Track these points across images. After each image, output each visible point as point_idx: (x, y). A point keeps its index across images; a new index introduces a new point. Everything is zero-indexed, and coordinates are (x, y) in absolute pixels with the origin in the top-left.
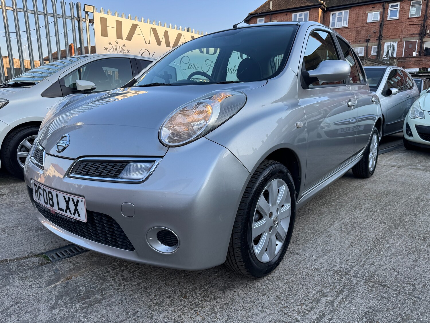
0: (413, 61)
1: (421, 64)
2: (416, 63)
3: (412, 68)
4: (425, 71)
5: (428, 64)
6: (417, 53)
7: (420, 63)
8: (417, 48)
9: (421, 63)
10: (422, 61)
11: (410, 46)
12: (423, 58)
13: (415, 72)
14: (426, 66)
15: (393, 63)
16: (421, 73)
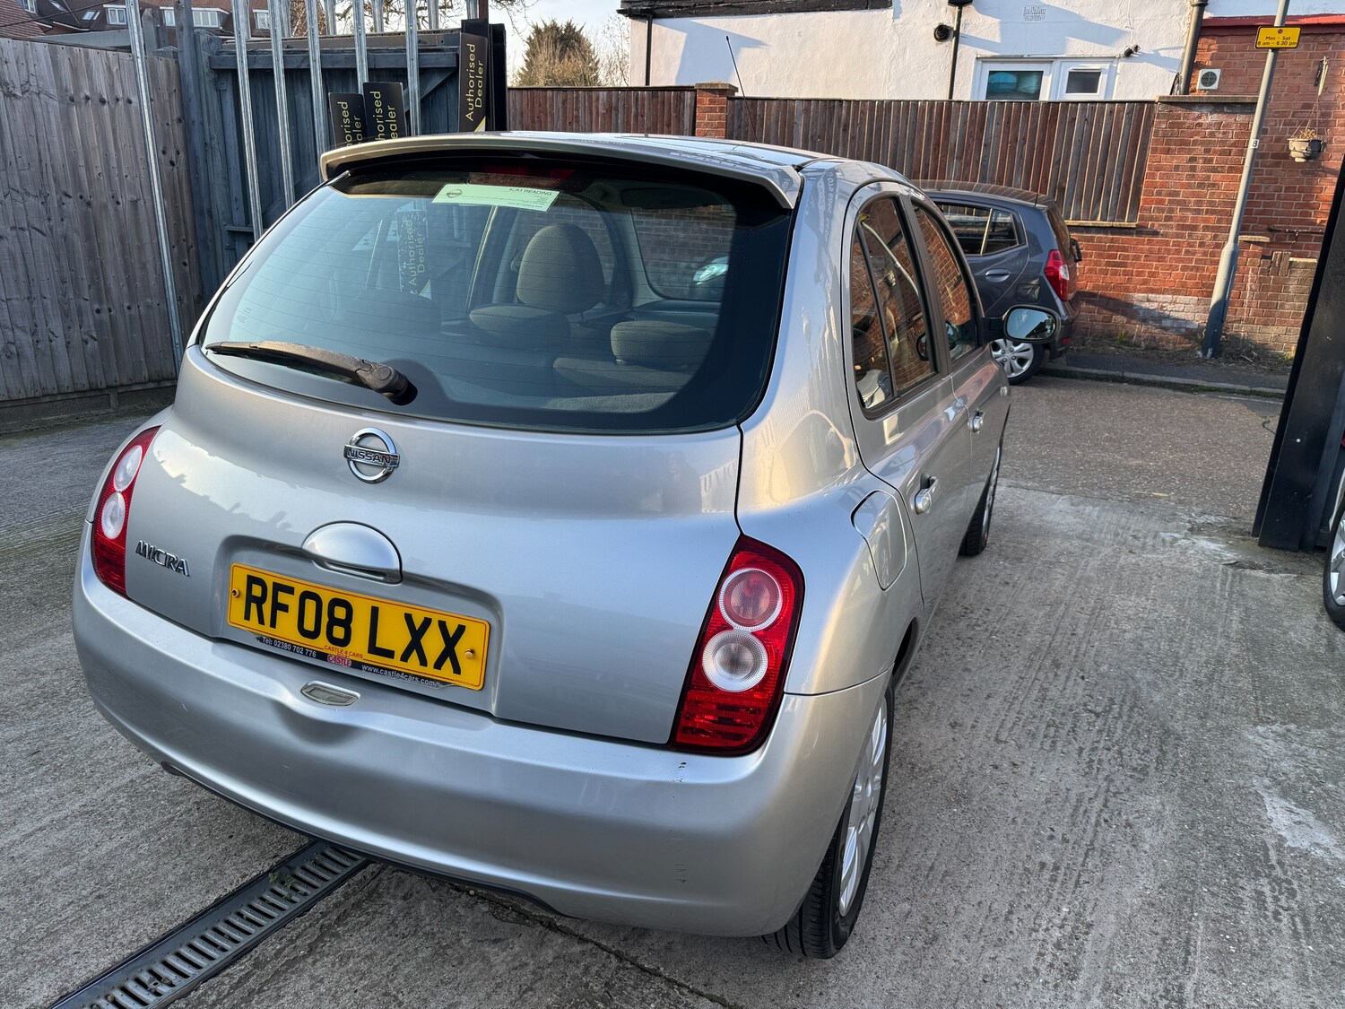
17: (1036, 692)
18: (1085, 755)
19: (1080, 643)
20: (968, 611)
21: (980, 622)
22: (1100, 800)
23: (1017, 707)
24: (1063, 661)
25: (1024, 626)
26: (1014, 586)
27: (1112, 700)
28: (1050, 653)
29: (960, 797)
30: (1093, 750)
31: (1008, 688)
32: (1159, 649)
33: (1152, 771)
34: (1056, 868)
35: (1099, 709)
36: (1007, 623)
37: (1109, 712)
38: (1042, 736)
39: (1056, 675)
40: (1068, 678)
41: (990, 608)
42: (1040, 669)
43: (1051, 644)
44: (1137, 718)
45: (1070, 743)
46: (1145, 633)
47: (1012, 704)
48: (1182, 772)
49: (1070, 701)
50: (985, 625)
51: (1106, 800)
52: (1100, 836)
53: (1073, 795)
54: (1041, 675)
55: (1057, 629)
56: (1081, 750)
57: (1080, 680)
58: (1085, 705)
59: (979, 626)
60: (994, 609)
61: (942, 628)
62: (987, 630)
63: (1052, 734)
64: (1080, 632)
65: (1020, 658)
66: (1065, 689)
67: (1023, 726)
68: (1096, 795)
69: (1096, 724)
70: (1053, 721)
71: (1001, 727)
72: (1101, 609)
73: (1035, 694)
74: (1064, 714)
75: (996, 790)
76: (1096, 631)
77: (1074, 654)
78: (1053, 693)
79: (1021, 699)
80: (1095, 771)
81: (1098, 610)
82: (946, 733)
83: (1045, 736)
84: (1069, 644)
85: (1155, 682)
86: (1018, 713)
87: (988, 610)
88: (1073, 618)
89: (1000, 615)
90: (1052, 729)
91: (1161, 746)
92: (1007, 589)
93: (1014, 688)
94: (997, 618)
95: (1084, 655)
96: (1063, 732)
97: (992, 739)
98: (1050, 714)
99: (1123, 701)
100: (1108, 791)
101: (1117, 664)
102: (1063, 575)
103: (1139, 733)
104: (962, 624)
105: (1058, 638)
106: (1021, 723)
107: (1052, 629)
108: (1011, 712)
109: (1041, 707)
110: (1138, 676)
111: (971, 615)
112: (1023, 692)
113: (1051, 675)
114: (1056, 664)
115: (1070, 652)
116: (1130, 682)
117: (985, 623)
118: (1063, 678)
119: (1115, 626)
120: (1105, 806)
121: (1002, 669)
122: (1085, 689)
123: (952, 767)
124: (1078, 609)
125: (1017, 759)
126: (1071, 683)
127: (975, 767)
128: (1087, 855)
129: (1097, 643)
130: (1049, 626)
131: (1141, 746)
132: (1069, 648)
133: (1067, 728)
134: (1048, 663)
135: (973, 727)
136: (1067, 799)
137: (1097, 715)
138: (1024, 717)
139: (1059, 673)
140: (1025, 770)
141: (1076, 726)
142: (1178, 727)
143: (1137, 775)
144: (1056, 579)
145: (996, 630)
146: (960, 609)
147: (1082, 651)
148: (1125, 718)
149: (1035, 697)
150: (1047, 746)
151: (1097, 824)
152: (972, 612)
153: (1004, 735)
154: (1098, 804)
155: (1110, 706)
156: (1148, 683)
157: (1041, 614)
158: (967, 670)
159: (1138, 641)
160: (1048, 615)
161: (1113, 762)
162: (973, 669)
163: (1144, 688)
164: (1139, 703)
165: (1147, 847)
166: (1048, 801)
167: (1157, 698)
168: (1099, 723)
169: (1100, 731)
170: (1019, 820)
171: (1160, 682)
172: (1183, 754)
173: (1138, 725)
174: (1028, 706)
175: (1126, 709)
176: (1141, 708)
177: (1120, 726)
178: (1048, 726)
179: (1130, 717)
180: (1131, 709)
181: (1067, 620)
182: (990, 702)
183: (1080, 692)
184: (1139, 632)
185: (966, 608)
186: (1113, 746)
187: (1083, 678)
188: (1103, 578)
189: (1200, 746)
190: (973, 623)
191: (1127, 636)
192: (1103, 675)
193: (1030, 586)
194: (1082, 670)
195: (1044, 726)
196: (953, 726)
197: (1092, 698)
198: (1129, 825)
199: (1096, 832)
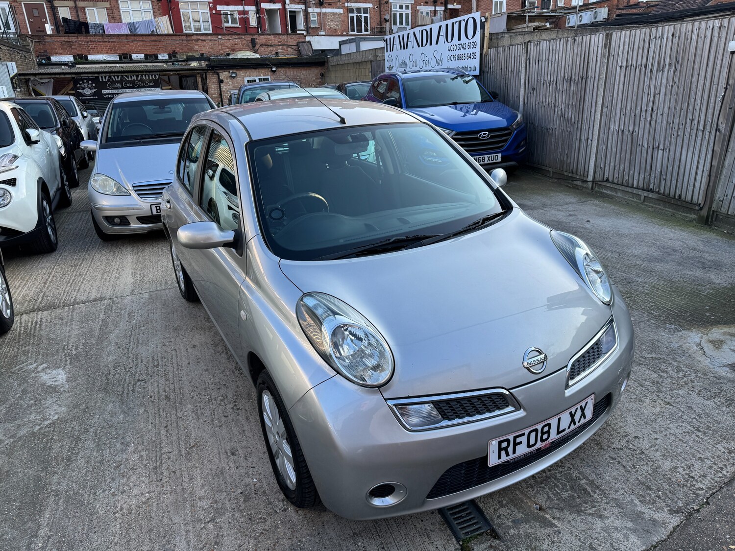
0: (58, 43)
1: (74, 49)
2: (65, 47)
3: (61, 54)
4: (84, 61)
5: (84, 49)
6: (52, 26)
7: (71, 47)
8: (49, 16)
9: (73, 47)
10: (73, 42)
11: (36, 13)
12: (73, 38)
13: (68, 62)
14: (83, 52)
15: (28, 46)
16: (80, 64)
17: (170, 376)
18: (140, 361)
19: (160, 422)
20: (235, 408)
21: (223, 403)
22: (130, 350)
23: (175, 365)
24: (165, 402)
25: (198, 418)
26: (227, 453)
27: (133, 391)
28: (174, 403)
29: (176, 330)
30: (137, 364)
31: (184, 372)
32: (110, 448)
33: (112, 369)
34: (139, 328)
35: (139, 383)
36: (208, 412)
37: (134, 385)
38: (159, 359)
39: (165, 391)
40: (159, 393)
41: (225, 419)
42: (174, 390)
43: (176, 411)
44: (120, 389)
45: (147, 362)
46: (120, 459)
47: (178, 366)
48: (99, 375)
49: (153, 380)
50: (219, 403)
51: (128, 351)
52: (128, 340)
53: (140, 346)
54: (172, 387)
55: (177, 425)
56: (142, 362)
57: (152, 394)
58: (145, 382)
59: (221, 400)
60: (224, 419)
61: (238, 387)
62: (215, 400)
63: (155, 361)
64: (163, 432)
65: (187, 391)
66: (158, 386)
67: (168, 359)
68: (132, 350)
69: (138, 376)
70: (157, 368)
71: (177, 355)
72: (155, 468)
73: (170, 375)
74: (154, 372)
75: (166, 336)
76: (154, 439)
77: (161, 410)
78: (162, 381)
79: (175, 370)
80: (134, 357)
81: (158, 464)
82: (196, 342)
83: (157, 360)
84: (166, 417)
85: (112, 416)
86: (173, 363)
87: (225, 416)
88: (172, 444)
89: (216, 417)
90: (156, 364)
91: (108, 381)
92: (228, 447)
93: (181, 373)
94: (216, 413)
95: (155, 414)
96: (151, 365)
97: (177, 349)
98: (159, 369)
99: (128, 394)
100: (128, 354)
101: (135, 418)
102: (200, 498)
103: (118, 382)
104: (230, 396)
105: (174, 418)
106: (170, 360)
107: (181, 424)
108: (176, 362)
109: (165, 371)
110: (122, 416)
111: (232, 405)
112: (176, 374)
113: (167, 389)
114: (167, 398)
115: (163, 410)
116: (126, 409)
117: (220, 404)
118: (161, 390)
119: (142, 453)
120: (128, 349)
121: (192, 379)
122: (148, 391)
123: (185, 334)
124: (171, 455)
125: (165, 348)
126: (156, 390)
127: (177, 338)
128: (131, 334)
129: (150, 427)
130: (183, 425)
131: (117, 376)
132: (165, 413)
133: (150, 367)
134: (172, 396)
135: (187, 349)
136: (142, 344)
137: (139, 380)
138: (170, 363)
139: (164, 393)
140: (159, 346)
141: (147, 370)
142: (100, 395)
143: (118, 364)
144: (203, 486)
145: (211, 403)
146: (240, 406)
147: (157, 417)
148: (126, 385)
149: (169, 373)
150: (155, 357)
151: (130, 343)
152: (232, 408)
153: (174, 352)
154: (131, 348)
155: (134, 388)
156: (116, 413)
157: (193, 434)
158: (207, 370)
159: (124, 444)
160: (188, 436)
161: (128, 364)
162: (204, 372)
163: (118, 410)
164: (120, 398)
165: (113, 345)
166: (148, 340)
167: (110, 407)
168: (137, 377)
169: (135, 373)
170: (155, 332)
171: (109, 418)
172: (98, 384)
173: (119, 385)
174: (170, 368)
175: (126, 391)
176: (118, 395)
177: (127, 381)
178: (158, 364)
179: (123, 387)
180: (123, 392)
181: (175, 438)
182: (187, 362)
183: (150, 387)
184: (125, 456)
185: (238, 409)
186: (129, 370)
187: (151, 397)
188: (166, 520)
189: (90, 391)
190: (226, 400)
191: (132, 448)
192: (141, 405)
193: (216, 460)
194: (153, 402)
195: (160, 363)
196: (194, 346)
197: (143, 388)
198: (119, 347)
199: (130, 340)
